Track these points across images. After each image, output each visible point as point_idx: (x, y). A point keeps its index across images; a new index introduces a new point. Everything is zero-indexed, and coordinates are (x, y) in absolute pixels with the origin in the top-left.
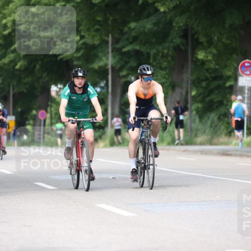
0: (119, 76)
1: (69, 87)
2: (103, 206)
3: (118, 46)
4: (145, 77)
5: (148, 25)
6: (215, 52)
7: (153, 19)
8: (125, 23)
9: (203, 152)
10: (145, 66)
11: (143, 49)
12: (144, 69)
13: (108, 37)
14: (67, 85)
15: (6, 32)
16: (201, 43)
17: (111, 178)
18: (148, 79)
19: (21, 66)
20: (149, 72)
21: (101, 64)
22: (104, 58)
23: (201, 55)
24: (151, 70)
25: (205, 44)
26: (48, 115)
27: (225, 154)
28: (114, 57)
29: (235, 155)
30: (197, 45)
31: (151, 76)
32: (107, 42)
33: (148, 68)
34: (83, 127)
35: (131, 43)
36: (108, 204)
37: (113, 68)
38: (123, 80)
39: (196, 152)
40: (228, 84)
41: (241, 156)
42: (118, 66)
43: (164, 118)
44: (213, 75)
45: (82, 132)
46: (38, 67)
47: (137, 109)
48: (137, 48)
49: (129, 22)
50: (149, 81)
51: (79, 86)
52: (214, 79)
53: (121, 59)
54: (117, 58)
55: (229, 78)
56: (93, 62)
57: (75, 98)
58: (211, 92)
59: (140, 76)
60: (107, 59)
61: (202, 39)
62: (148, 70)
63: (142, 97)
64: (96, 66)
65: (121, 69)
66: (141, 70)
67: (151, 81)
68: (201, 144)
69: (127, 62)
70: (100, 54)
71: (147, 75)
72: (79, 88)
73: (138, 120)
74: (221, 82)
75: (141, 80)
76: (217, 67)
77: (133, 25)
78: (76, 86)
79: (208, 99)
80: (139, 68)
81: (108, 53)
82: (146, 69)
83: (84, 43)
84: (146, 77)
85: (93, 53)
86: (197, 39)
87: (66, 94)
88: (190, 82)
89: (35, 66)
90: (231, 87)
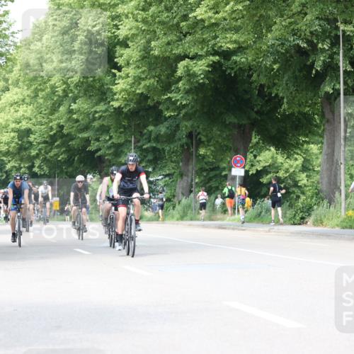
3: (139, 144)
5: (163, 129)
6: (212, 148)
7: (167, 124)
8: (145, 127)
9: (204, 226)
11: (159, 146)
13: (131, 138)
15: (52, 133)
16: (203, 142)
23: (202, 151)
25: (206, 143)
27: (221, 227)
29: (229, 229)
30: (199, 143)
32: (130, 142)
39: (198, 226)
40: (224, 173)
41: (233, 229)
44: (211, 167)
46: (76, 158)
48: (154, 145)
49: (148, 126)
52: (212, 170)
53: (141, 154)
55: (224, 169)
58: (210, 179)
61: (204, 139)
65: (141, 162)
69: (145, 157)
70: (126, 150)
74: (218, 172)
77: (150, 128)
79: (208, 185)
81: (131, 149)
83: (112, 143)
85: (120, 149)
86: (200, 139)
88: (194, 172)
90: (226, 176)
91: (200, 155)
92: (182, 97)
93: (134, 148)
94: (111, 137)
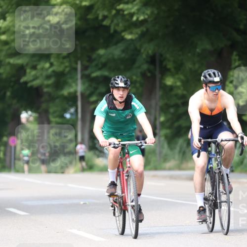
0: (88, 102)
1: (106, 100)
2: (75, 231)
3: (87, 72)
4: (211, 85)
5: (116, 51)
6: (182, 77)
7: (121, 46)
8: (94, 49)
10: (211, 71)
12: (210, 75)
13: (77, 64)
14: (104, 98)
16: (169, 70)
17: (82, 203)
18: (215, 88)
20: (217, 79)
21: (72, 90)
22: (74, 85)
23: (169, 81)
24: (219, 76)
25: (173, 70)
28: (83, 83)
30: (165, 71)
31: (219, 84)
32: (76, 69)
33: (214, 73)
34: (128, 153)
35: (100, 69)
36: (79, 230)
37: (82, 95)
42: (88, 92)
43: (239, 139)
45: (128, 160)
47: (201, 128)
48: (106, 73)
49: (97, 49)
50: (217, 91)
51: (120, 100)
53: (90, 86)
54: (87, 85)
57: (114, 115)
59: (204, 85)
60: (77, 85)
61: (170, 65)
62: (215, 77)
63: (208, 112)
64: (65, 92)
65: (91, 95)
66: (205, 77)
67: (219, 90)
69: (96, 89)
70: (70, 81)
71: (213, 82)
72: (120, 103)
73: (204, 142)
75: (206, 90)
76: (185, 92)
77: (102, 52)
78: (116, 100)
79: (176, 124)
80: (203, 74)
81: (77, 79)
82: (212, 74)
83: (54, 71)
84: (213, 85)
86: (165, 66)
87: (103, 110)
88: (158, 108)
91: (166, 86)
92: (138, 10)
93: (82, 78)
94: (52, 65)
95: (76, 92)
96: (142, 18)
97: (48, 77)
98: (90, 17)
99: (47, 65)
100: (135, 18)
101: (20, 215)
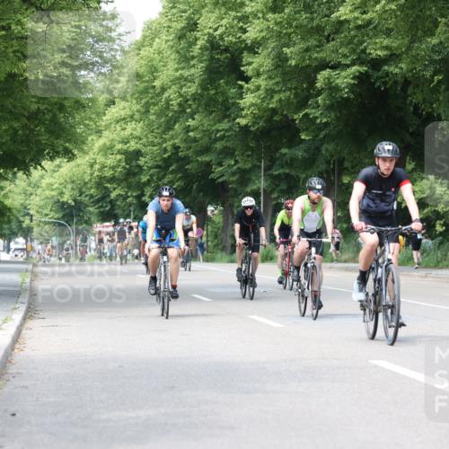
0: (271, 198)
2: (255, 317)
3: (270, 172)
5: (299, 153)
7: (303, 147)
8: (277, 149)
9: (347, 269)
11: (293, 173)
13: (261, 162)
15: (166, 156)
17: (262, 291)
19: (178, 186)
21: (255, 187)
22: (257, 182)
23: (346, 180)
25: (350, 169)
26: (205, 233)
28: (266, 180)
30: (343, 170)
32: (260, 167)
35: (282, 167)
36: (259, 316)
37: (265, 191)
38: (274, 203)
39: (341, 269)
42: (270, 189)
46: (195, 186)
48: (287, 171)
49: (281, 148)
53: (272, 183)
54: (269, 181)
56: (246, 185)
60: (260, 182)
61: (347, 165)
65: (272, 192)
68: (345, 262)
69: (277, 186)
70: (253, 178)
77: (284, 151)
81: (261, 176)
83: (238, 168)
85: (247, 176)
89: (192, 187)
91: (343, 184)
92: (321, 114)
93: (264, 175)
94: (236, 162)
95: (259, 189)
96: (324, 120)
97: (233, 174)
98: (276, 118)
99: (233, 163)
100: (318, 121)
101: (203, 301)
